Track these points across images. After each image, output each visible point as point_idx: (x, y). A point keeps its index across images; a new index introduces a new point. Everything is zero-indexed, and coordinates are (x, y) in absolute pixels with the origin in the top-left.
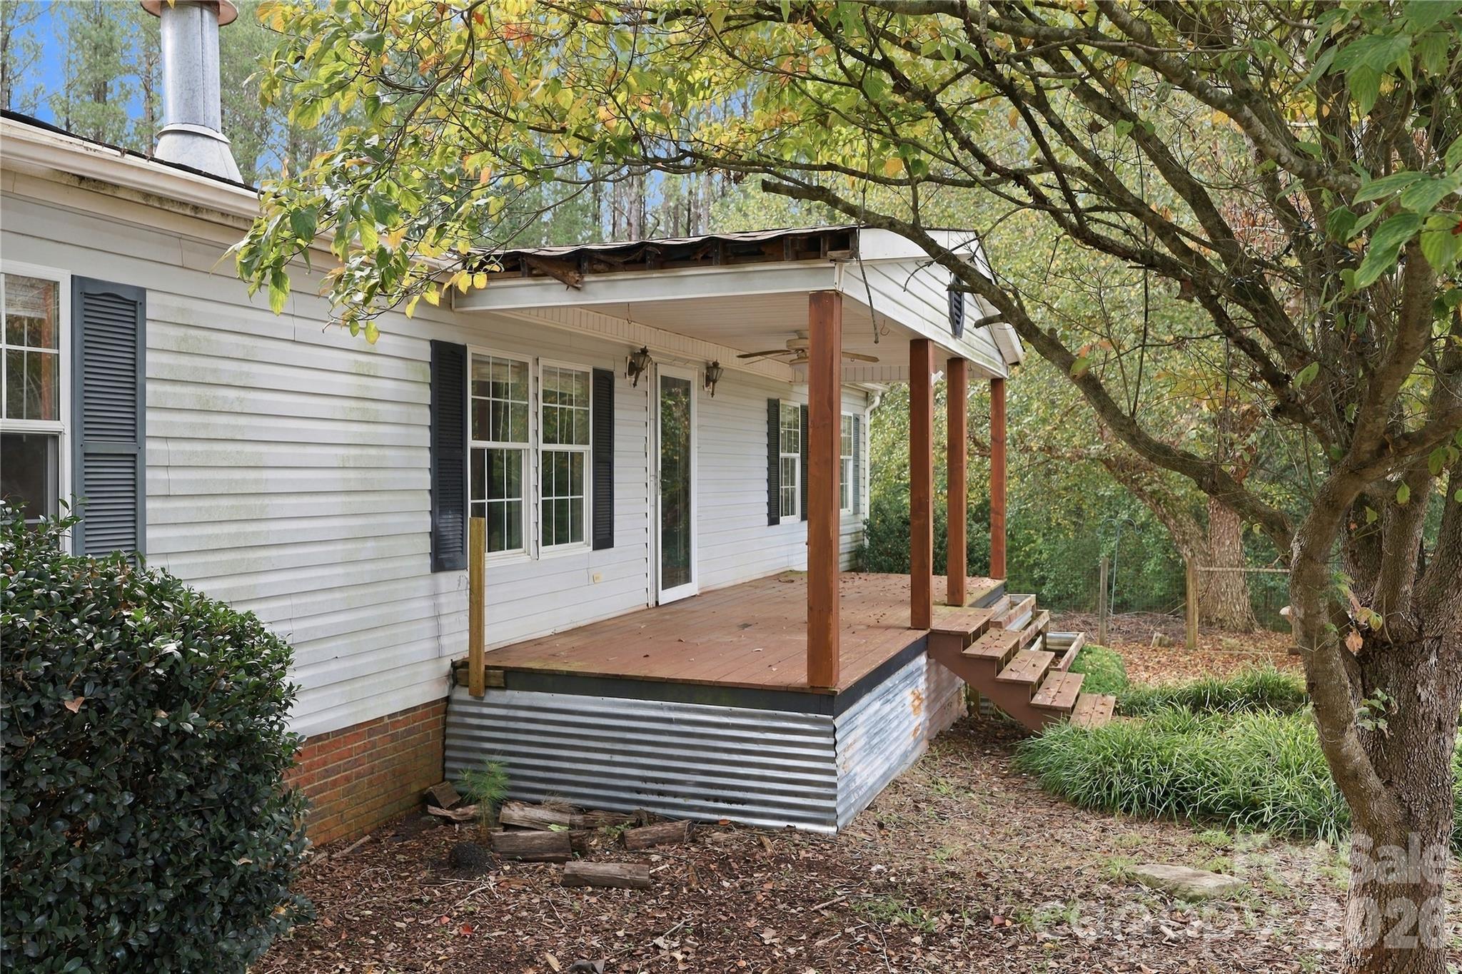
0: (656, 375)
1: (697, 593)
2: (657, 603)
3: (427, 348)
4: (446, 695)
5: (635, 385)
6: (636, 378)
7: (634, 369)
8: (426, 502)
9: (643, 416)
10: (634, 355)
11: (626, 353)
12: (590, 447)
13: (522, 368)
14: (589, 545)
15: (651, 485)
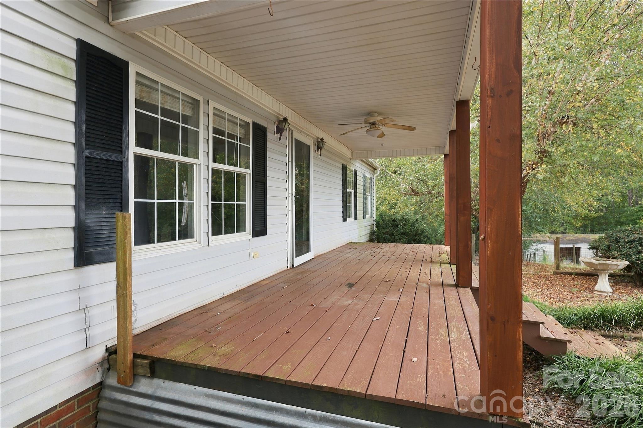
0: (292, 137)
1: (313, 257)
2: (293, 265)
3: (73, 46)
4: (98, 380)
5: (280, 139)
6: (281, 136)
7: (279, 130)
8: (70, 196)
9: (284, 159)
10: (280, 122)
11: (275, 119)
12: (250, 171)
13: (195, 104)
14: (250, 234)
15: (290, 199)
